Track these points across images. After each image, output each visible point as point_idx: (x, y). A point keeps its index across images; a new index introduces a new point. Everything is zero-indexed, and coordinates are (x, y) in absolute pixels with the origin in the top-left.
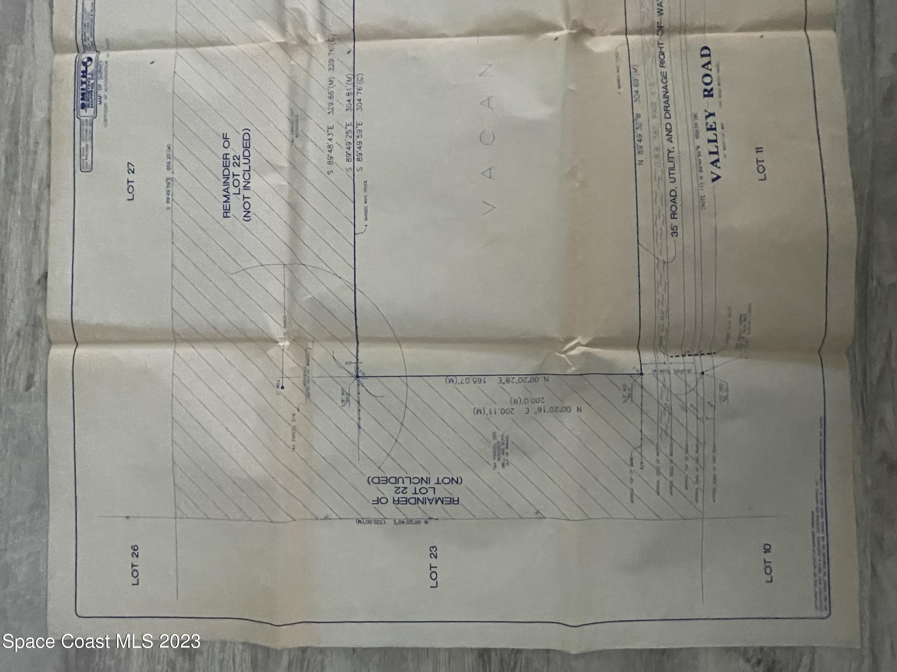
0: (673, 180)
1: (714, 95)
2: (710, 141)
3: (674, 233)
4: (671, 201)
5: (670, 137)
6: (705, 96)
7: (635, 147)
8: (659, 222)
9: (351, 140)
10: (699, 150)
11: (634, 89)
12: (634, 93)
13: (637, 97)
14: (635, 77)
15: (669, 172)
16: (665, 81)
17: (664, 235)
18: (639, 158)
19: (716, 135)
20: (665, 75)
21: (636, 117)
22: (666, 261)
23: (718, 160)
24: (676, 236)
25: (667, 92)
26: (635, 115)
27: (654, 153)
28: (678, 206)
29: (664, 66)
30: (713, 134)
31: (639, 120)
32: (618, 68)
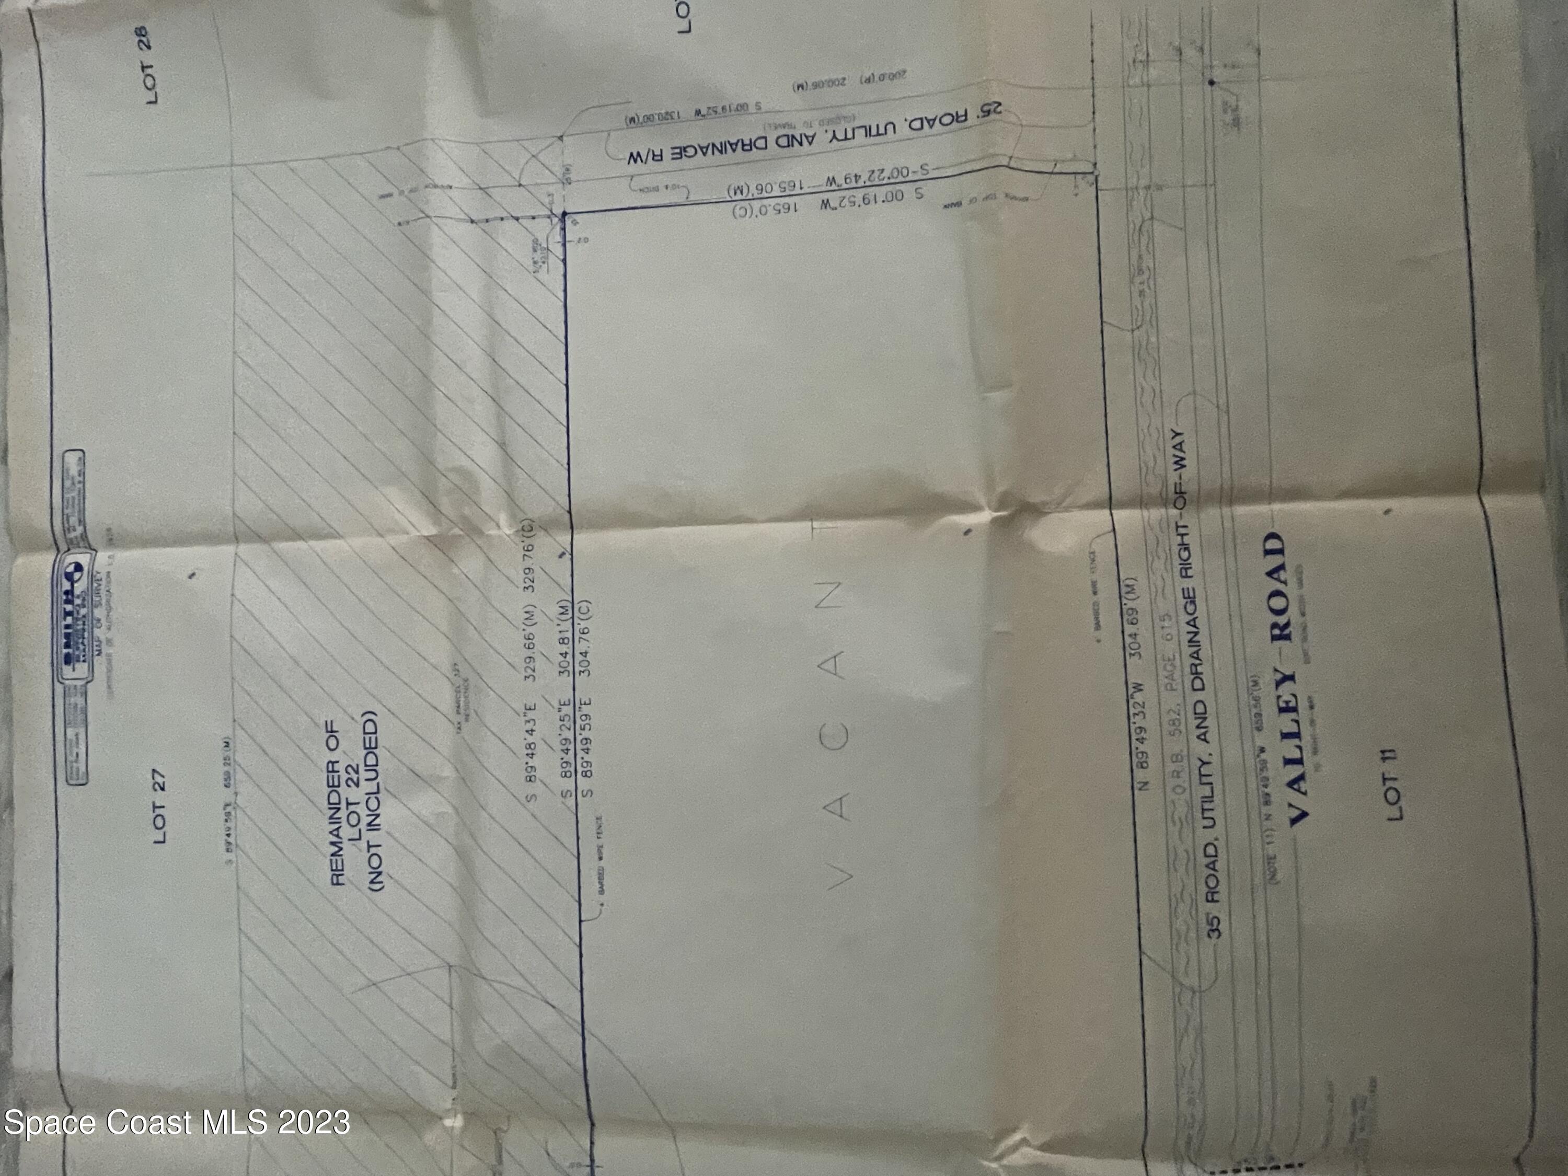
0: (1210, 823)
1: (1293, 637)
2: (1285, 736)
3: (1213, 931)
4: (1207, 866)
5: (1203, 730)
6: (1274, 638)
7: (1131, 753)
8: (1183, 908)
9: (570, 735)
10: (1263, 756)
11: (1129, 629)
12: (1128, 640)
13: (1134, 646)
14: (1131, 604)
15: (1202, 805)
16: (1190, 608)
17: (1193, 934)
18: (1140, 775)
19: (1297, 722)
20: (1191, 595)
21: (1132, 689)
22: (1196, 988)
23: (1302, 777)
24: (1218, 938)
25: (1196, 634)
26: (1130, 686)
27: (1170, 767)
28: (1222, 876)
29: (1189, 574)
30: (1292, 720)
31: (1139, 697)
32: (1094, 584)
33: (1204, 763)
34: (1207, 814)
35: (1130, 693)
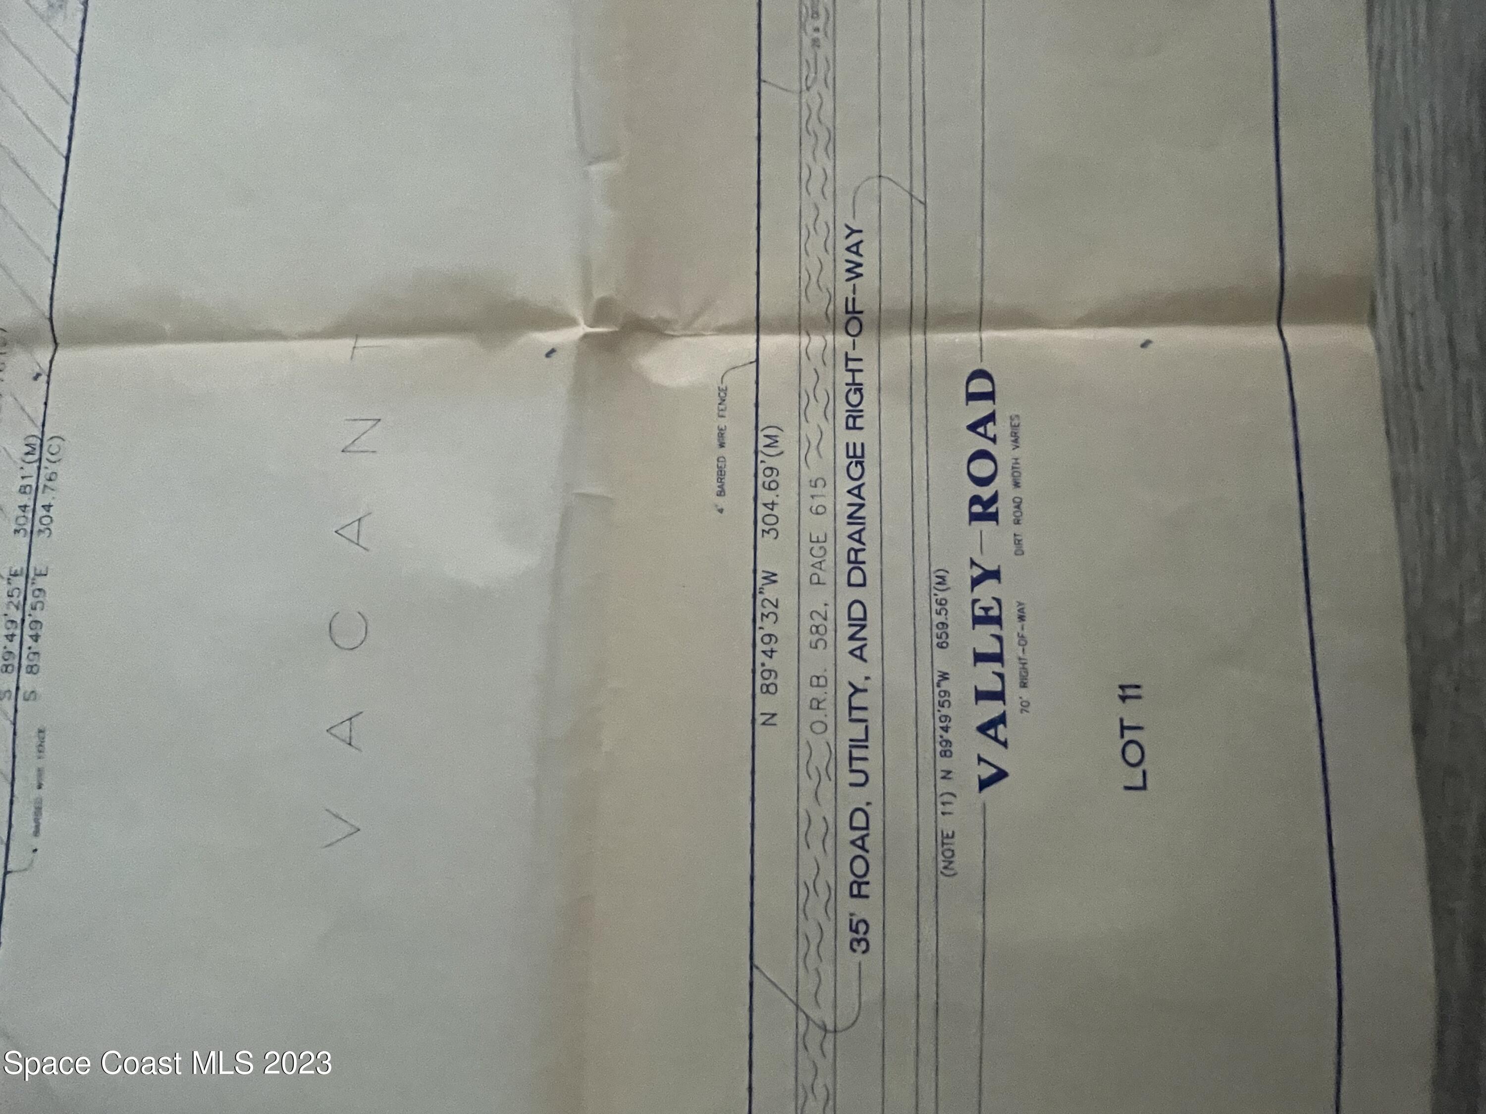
0: (861, 778)
1: (1000, 517)
2: (980, 658)
3: (859, 941)
4: (853, 842)
5: (859, 644)
6: (974, 517)
7: (754, 671)
8: (816, 905)
9: (17, 616)
10: (945, 685)
11: (765, 496)
12: (762, 511)
13: (772, 520)
14: (771, 462)
15: (850, 752)
16: (856, 471)
17: (828, 945)
18: (765, 704)
19: (999, 638)
20: (859, 453)
21: (762, 580)
22: (831, 1027)
23: (1002, 719)
24: (864, 952)
25: (862, 506)
26: (760, 575)
27: (809, 693)
28: (874, 858)
29: (858, 425)
30: (993, 635)
31: (770, 592)
32: (721, 433)
33: (857, 690)
34: (857, 765)
35: (759, 585)
